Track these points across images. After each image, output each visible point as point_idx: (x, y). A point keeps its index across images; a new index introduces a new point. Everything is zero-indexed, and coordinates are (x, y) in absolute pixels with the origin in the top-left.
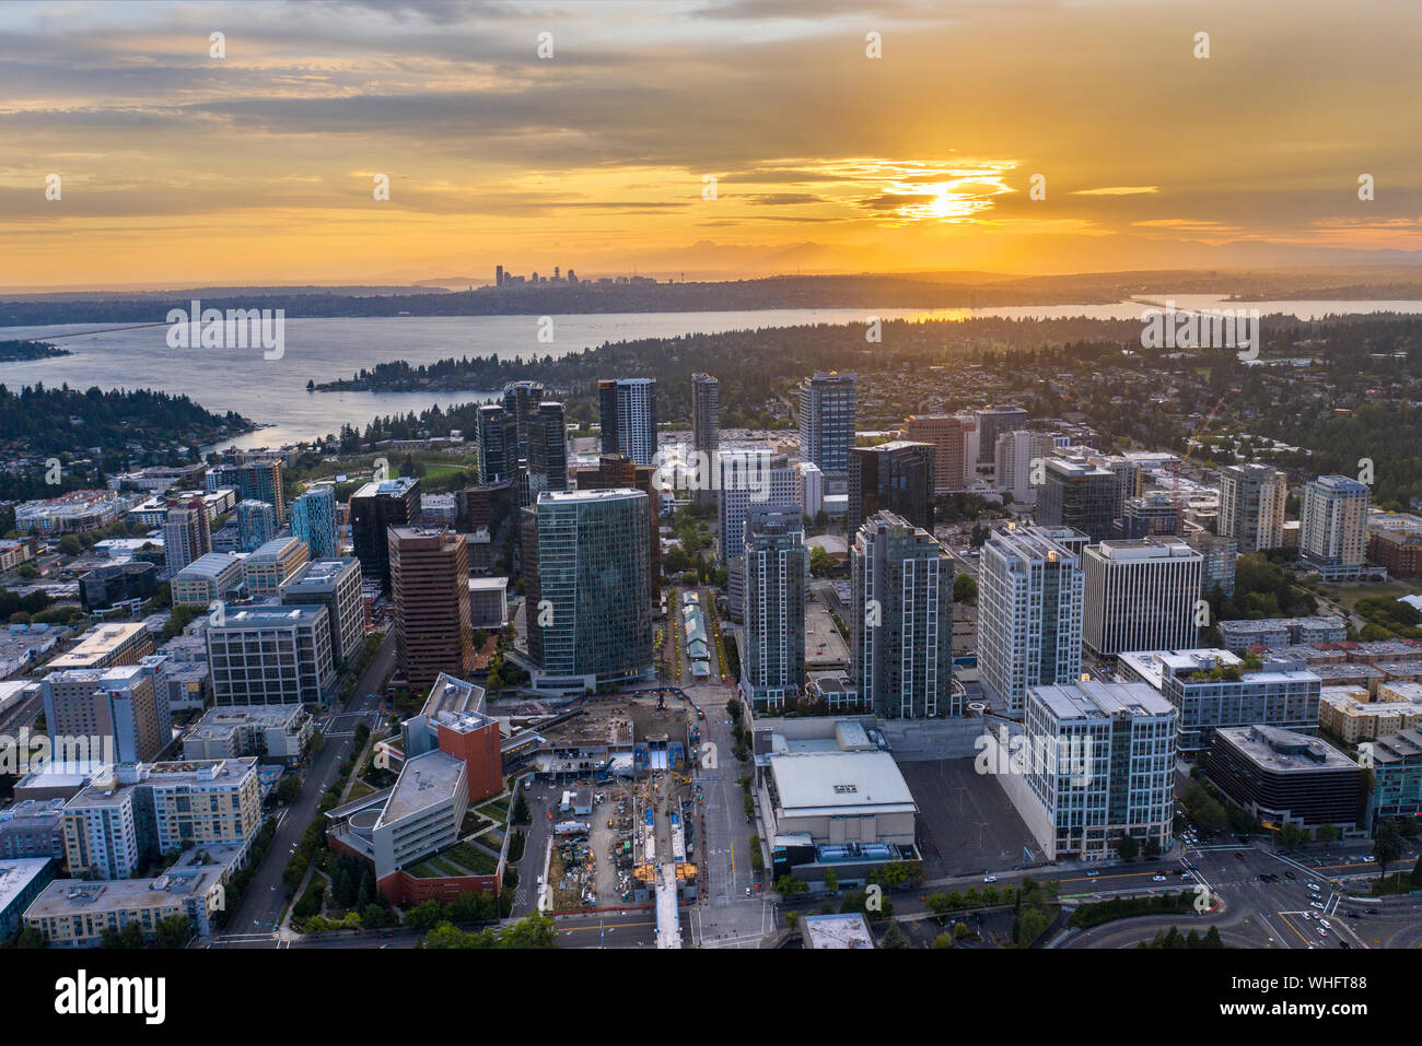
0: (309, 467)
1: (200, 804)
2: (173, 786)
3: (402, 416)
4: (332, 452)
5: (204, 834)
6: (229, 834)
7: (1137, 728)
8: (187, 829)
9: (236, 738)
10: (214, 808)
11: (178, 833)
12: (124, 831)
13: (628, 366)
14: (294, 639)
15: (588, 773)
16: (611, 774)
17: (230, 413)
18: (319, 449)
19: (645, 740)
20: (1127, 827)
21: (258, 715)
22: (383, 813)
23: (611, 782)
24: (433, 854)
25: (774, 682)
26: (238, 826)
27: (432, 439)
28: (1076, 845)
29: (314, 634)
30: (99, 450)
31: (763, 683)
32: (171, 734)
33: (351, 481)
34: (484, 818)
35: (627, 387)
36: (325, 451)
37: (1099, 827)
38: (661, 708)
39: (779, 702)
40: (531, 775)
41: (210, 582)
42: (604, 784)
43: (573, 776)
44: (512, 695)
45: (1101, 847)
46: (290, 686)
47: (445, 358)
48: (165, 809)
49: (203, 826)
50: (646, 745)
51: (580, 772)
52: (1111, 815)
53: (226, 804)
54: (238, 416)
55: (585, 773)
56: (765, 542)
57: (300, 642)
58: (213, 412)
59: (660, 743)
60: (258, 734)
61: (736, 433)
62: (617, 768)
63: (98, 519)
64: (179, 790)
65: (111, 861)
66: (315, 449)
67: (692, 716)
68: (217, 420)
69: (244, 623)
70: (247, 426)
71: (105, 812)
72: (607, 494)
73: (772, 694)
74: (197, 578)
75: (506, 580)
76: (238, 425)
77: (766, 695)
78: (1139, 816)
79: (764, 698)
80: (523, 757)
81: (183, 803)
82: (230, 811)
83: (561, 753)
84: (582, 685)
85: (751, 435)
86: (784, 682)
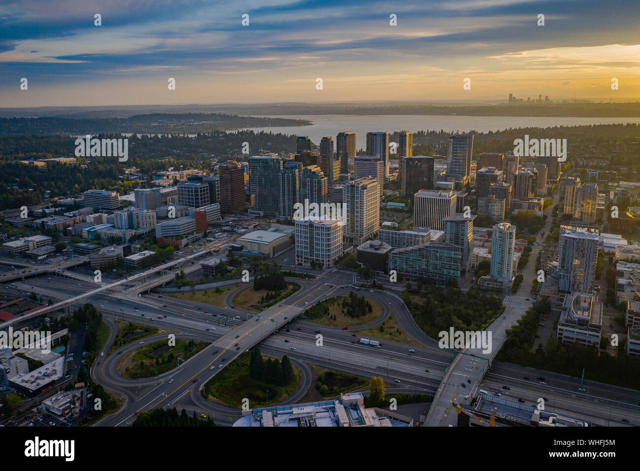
1: (140, 217)
5: (141, 225)
7: (315, 227)
8: (138, 223)
12: (124, 220)
20: (315, 258)
24: (174, 236)
28: (302, 261)
37: (307, 256)
42: (231, 233)
43: (227, 231)
44: (243, 214)
45: (308, 263)
48: (134, 217)
52: (310, 253)
53: (144, 218)
57: (196, 191)
64: (137, 213)
78: (318, 255)
84: (260, 214)
86: (287, 215)
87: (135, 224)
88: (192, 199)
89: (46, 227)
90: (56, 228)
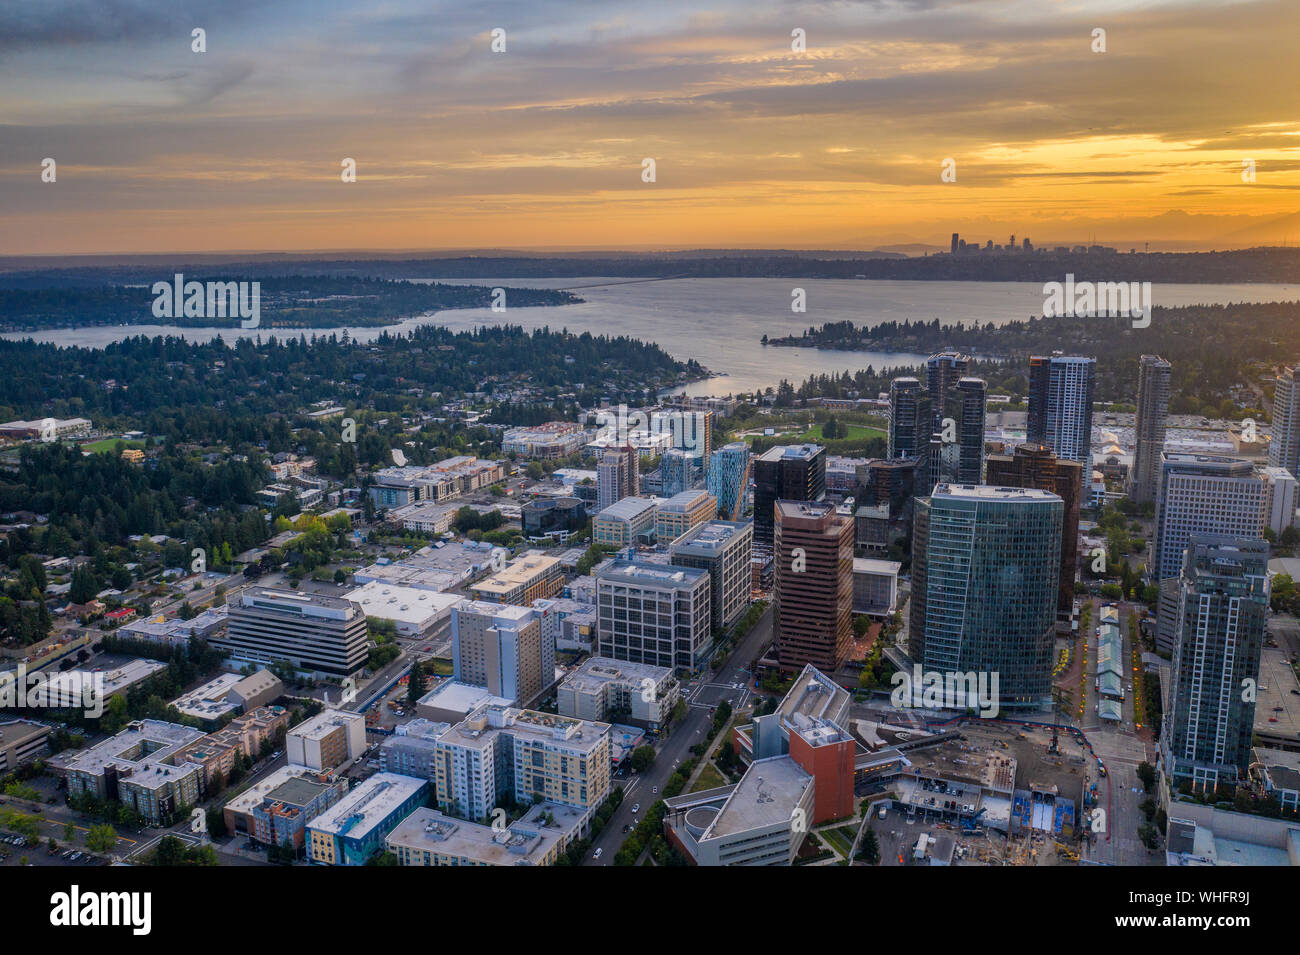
0: (744, 418)
1: (552, 763)
2: (531, 740)
3: (838, 375)
4: (767, 404)
5: (553, 791)
6: (575, 799)
8: (539, 784)
9: (605, 693)
10: (564, 770)
11: (531, 785)
12: (483, 775)
13: (1074, 337)
14: (672, 602)
15: (954, 816)
16: (981, 823)
17: (690, 361)
18: (756, 401)
19: (1029, 789)
21: (630, 674)
22: (720, 813)
23: (979, 835)
25: (1205, 756)
26: (583, 791)
27: (860, 400)
29: (692, 600)
30: (582, 386)
31: (1190, 756)
32: (553, 675)
33: (778, 435)
34: (826, 845)
35: (1063, 366)
36: (760, 404)
38: (1052, 751)
39: (1210, 785)
40: (888, 802)
41: (626, 525)
42: (971, 834)
43: (936, 814)
46: (666, 647)
47: (889, 321)
48: (522, 759)
49: (553, 784)
50: (1028, 794)
51: (944, 812)
53: (574, 768)
54: (697, 364)
55: (949, 815)
56: (1212, 583)
57: (678, 605)
58: (677, 360)
59: (1047, 795)
60: (625, 694)
61: (1189, 420)
62: (989, 818)
63: (562, 448)
64: (535, 743)
65: (471, 798)
66: (752, 401)
67: (1090, 769)
68: (679, 367)
69: (631, 579)
70: (704, 373)
71: (468, 752)
72: (1014, 495)
73: (1201, 773)
74: (615, 520)
75: (898, 565)
76: (696, 372)
77: (1191, 771)
79: (1189, 775)
80: (883, 779)
81: (538, 759)
82: (578, 777)
83: (926, 784)
85: (1207, 424)
86: (1219, 760)
87: (524, 791)
88: (666, 634)
89: (127, 798)
90: (172, 801)
